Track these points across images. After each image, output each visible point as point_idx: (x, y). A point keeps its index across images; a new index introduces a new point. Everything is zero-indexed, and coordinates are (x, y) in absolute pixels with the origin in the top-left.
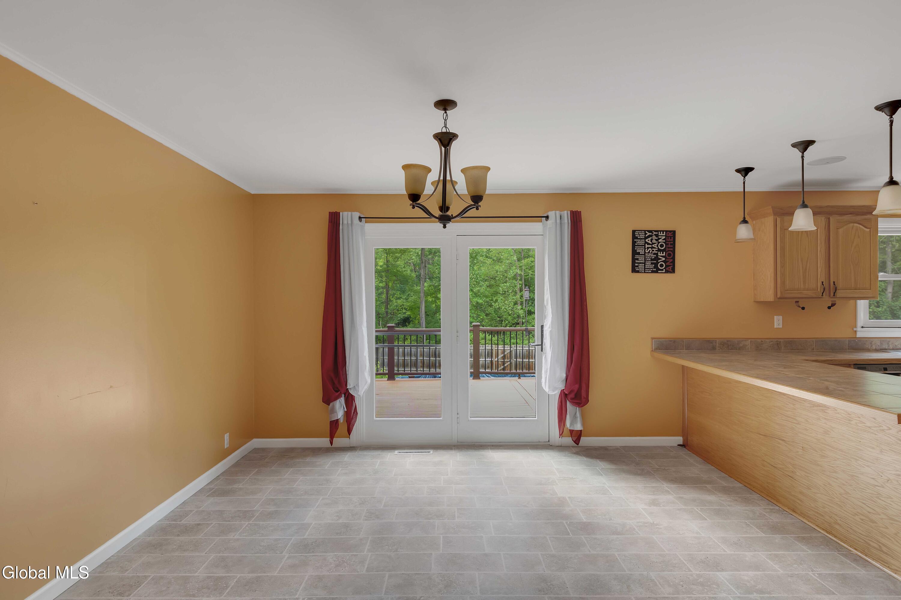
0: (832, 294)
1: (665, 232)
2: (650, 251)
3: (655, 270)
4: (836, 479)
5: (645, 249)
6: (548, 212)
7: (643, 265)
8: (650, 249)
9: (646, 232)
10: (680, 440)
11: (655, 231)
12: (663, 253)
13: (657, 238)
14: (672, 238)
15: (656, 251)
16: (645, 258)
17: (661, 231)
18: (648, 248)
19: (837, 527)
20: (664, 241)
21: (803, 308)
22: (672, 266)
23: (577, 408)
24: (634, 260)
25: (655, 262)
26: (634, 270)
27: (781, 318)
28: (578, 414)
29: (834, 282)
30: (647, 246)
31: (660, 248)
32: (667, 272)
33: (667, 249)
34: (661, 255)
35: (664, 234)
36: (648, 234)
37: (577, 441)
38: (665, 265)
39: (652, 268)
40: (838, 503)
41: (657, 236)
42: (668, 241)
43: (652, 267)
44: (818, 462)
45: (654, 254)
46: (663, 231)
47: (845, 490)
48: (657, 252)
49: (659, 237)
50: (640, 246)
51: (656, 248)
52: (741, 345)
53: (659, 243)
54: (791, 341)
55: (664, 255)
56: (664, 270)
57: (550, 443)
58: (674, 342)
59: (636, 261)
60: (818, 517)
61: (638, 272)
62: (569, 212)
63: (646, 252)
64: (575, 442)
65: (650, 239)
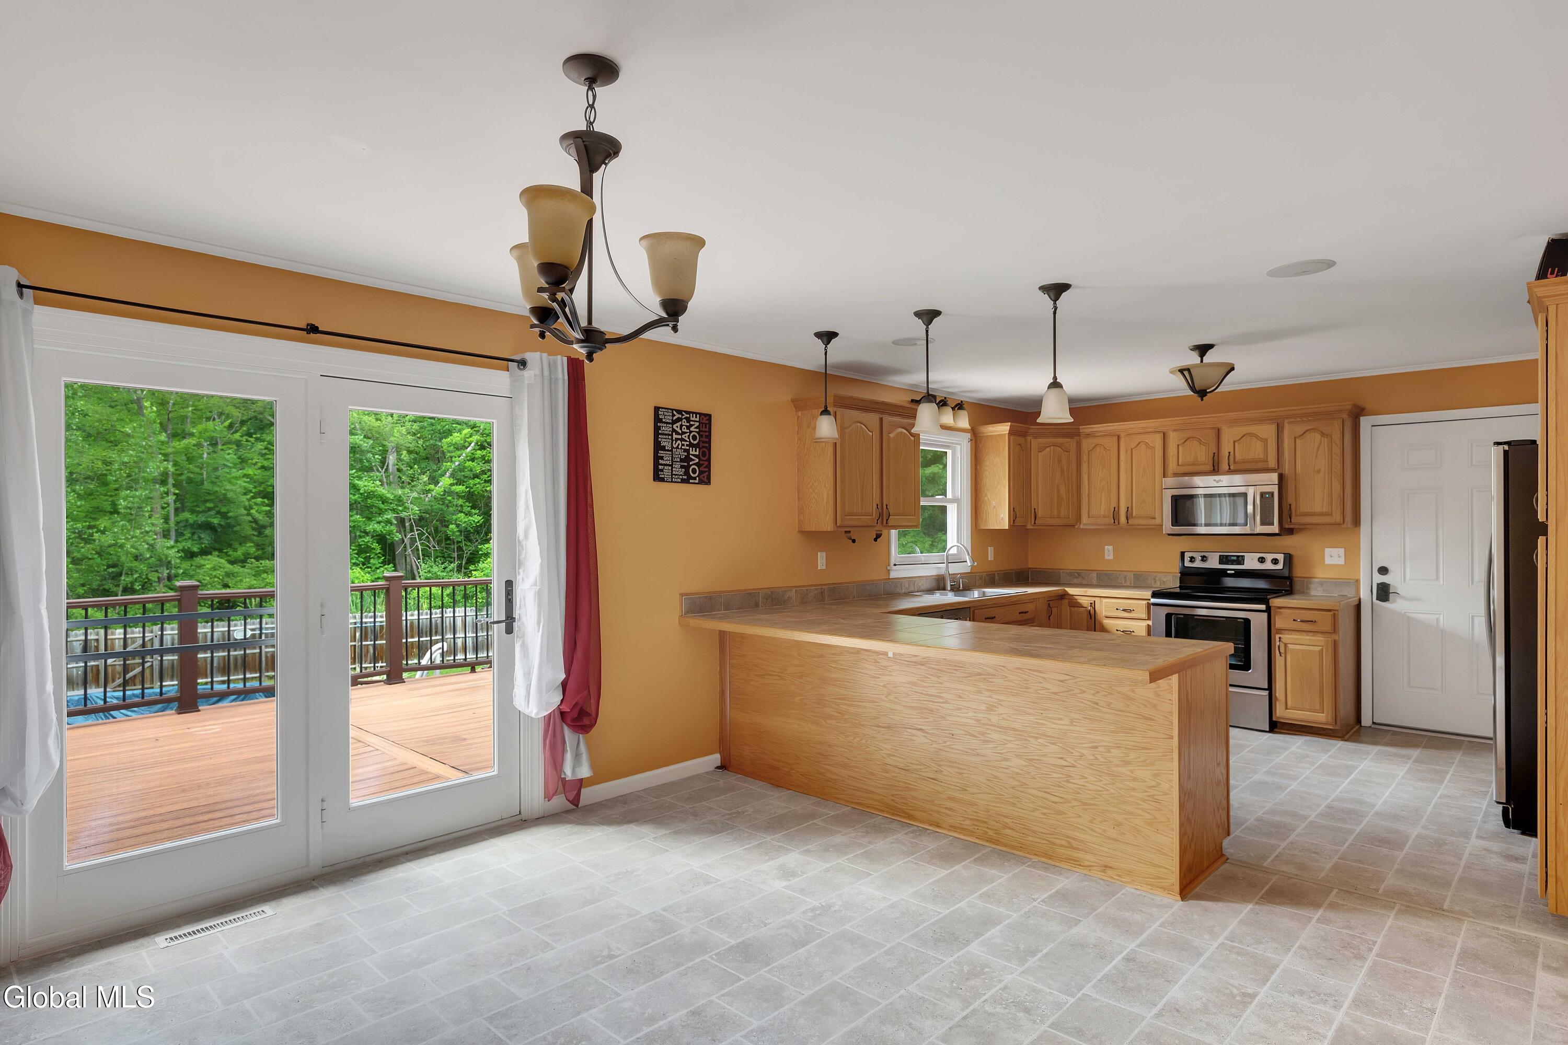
0: (885, 522)
1: (698, 415)
2: (679, 444)
3: (685, 477)
4: (1007, 769)
5: (673, 441)
6: (526, 352)
7: (670, 468)
8: (679, 442)
9: (674, 412)
10: (716, 759)
11: (687, 412)
12: (696, 451)
13: (688, 424)
14: (708, 426)
15: (687, 445)
16: (672, 457)
17: (693, 413)
18: (677, 439)
19: (1008, 832)
20: (698, 430)
21: (854, 541)
22: (707, 473)
23: (581, 735)
24: (657, 459)
25: (686, 464)
26: (657, 477)
27: (824, 554)
28: (583, 747)
29: (887, 505)
30: (675, 436)
31: (692, 441)
32: (701, 482)
33: (701, 445)
34: (694, 453)
35: (698, 419)
36: (677, 416)
37: (575, 801)
38: (699, 471)
39: (681, 475)
40: (1011, 800)
41: (688, 420)
42: (702, 431)
43: (681, 473)
44: (978, 751)
45: (685, 450)
46: (696, 413)
47: (1019, 781)
48: (688, 448)
49: (691, 423)
50: (666, 435)
51: (687, 441)
52: (786, 598)
53: (691, 432)
54: (834, 587)
55: (697, 453)
56: (697, 478)
57: (525, 815)
58: (711, 598)
59: (661, 461)
60: (977, 826)
61: (662, 480)
62: (565, 359)
63: (675, 446)
64: (572, 802)
65: (678, 424)
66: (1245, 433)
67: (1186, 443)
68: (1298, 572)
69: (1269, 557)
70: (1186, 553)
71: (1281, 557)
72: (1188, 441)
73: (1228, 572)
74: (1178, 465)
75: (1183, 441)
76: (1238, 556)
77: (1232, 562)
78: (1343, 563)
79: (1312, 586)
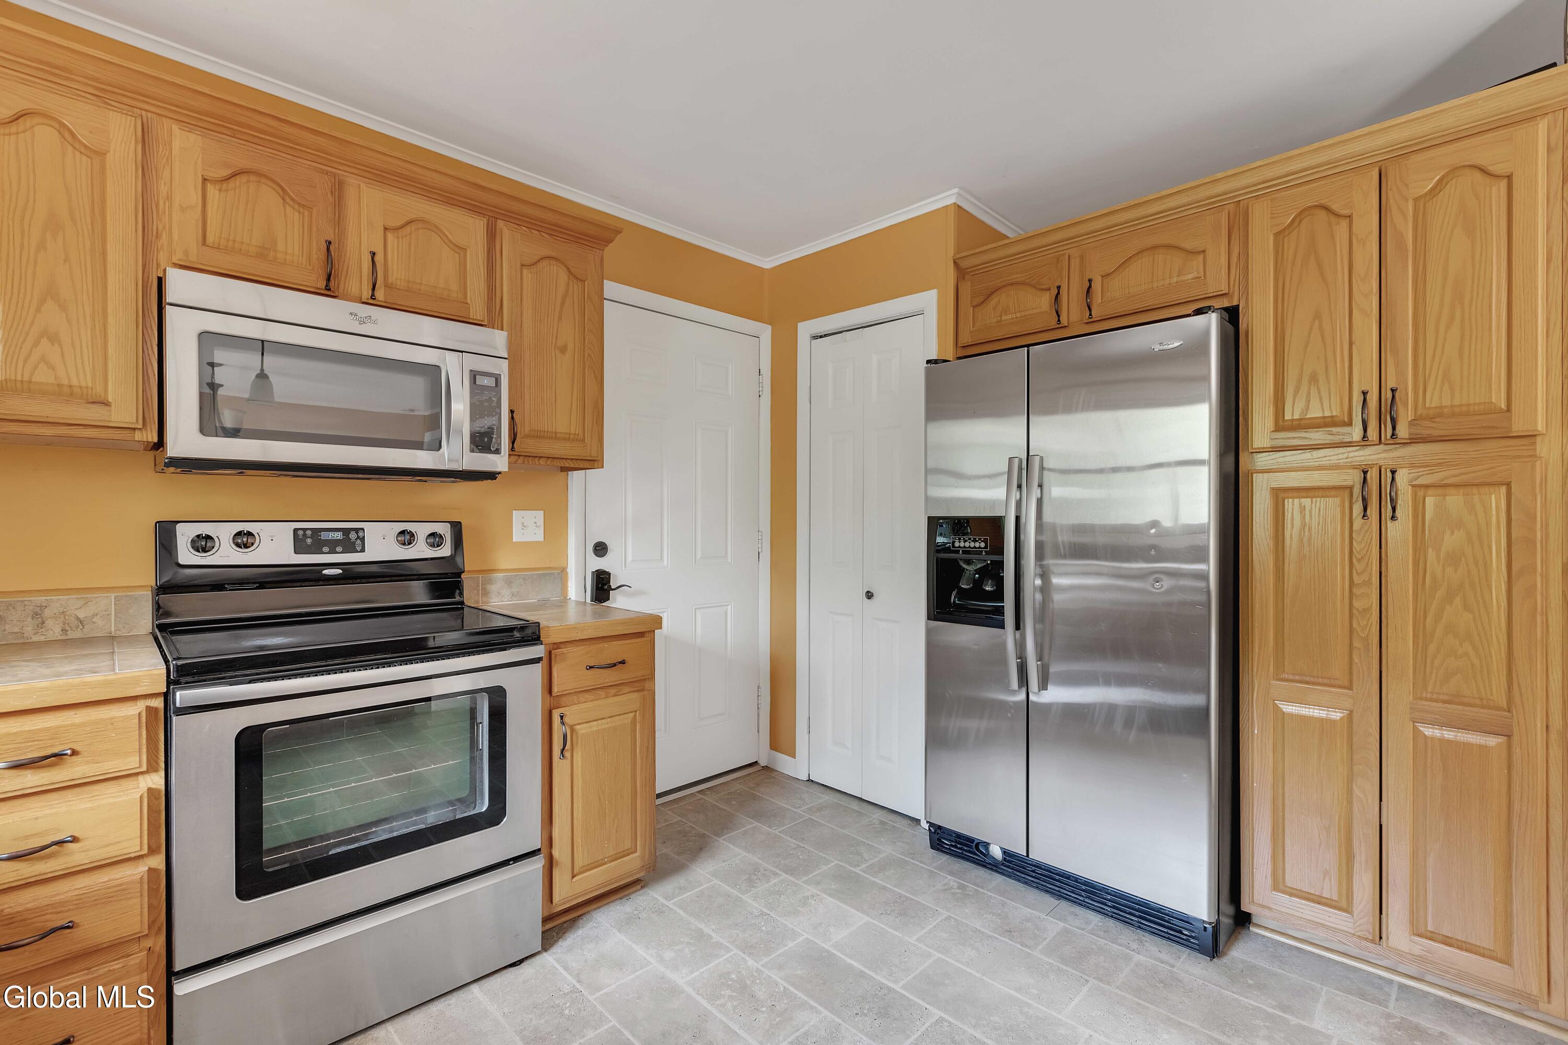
66: (413, 216)
67: (231, 184)
68: (470, 562)
69: (422, 531)
70: (179, 527)
71: (444, 529)
72: (239, 180)
73: (326, 572)
74: (204, 242)
75: (226, 173)
76: (346, 531)
77: (333, 547)
78: (542, 539)
79: (493, 588)
